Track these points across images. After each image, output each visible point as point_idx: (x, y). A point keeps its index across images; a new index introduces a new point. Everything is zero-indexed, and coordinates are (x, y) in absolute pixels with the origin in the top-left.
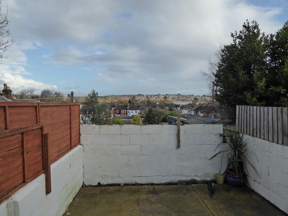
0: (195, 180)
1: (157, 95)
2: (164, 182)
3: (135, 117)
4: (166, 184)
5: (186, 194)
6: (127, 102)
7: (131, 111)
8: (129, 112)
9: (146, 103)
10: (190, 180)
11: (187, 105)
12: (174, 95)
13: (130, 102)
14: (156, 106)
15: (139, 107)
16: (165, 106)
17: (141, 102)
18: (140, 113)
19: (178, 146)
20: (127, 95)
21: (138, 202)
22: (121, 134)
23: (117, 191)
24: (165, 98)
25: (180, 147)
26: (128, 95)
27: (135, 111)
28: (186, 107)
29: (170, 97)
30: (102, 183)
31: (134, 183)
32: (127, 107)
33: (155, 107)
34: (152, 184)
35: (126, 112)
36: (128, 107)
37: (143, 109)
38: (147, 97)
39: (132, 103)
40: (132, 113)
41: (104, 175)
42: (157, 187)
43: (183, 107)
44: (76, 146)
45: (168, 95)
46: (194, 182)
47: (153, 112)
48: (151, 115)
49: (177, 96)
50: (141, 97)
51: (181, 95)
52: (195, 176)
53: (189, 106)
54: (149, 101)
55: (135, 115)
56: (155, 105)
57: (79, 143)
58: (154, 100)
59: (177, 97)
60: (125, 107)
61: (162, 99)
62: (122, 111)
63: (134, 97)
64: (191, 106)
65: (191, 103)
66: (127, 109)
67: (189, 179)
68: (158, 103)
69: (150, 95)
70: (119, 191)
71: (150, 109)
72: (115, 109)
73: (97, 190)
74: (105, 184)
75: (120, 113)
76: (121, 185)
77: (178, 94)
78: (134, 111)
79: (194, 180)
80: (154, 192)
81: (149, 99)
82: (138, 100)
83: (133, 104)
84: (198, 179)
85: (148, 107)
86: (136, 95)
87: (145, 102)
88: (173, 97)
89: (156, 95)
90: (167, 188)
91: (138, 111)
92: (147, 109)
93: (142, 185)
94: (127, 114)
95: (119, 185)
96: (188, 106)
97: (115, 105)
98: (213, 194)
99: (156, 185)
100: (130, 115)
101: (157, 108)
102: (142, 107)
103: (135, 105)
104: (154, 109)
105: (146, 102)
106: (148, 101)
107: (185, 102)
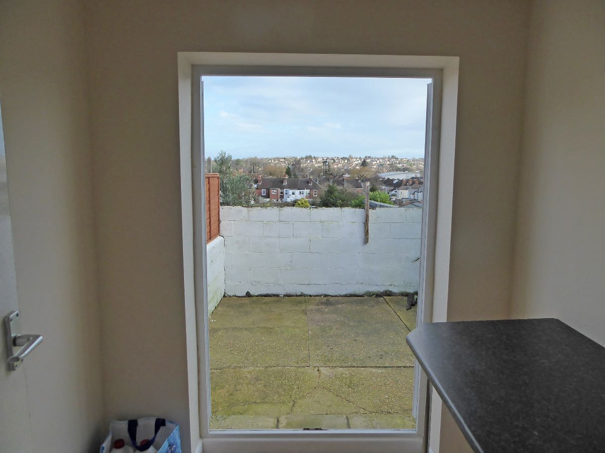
0: (391, 292)
1: (346, 158)
2: (344, 293)
3: (299, 202)
4: (346, 296)
5: (373, 306)
6: (282, 172)
7: (291, 192)
8: (286, 194)
9: (322, 176)
10: (383, 292)
11: (408, 181)
12: (383, 158)
13: (288, 172)
14: (343, 180)
15: (308, 182)
16: (363, 181)
17: (312, 173)
18: (310, 196)
19: (366, 241)
20: (282, 159)
21: (305, 312)
22: (280, 221)
23: (275, 301)
24: (364, 164)
25: (368, 242)
26: (284, 158)
27: (300, 192)
28: (406, 185)
29: (374, 163)
30: (252, 293)
31: (299, 293)
32: (282, 182)
33: (341, 183)
34: (326, 296)
35: (282, 193)
36: (285, 183)
37: (315, 187)
38: (324, 162)
39: (292, 174)
40: (294, 195)
41: (255, 282)
42: (331, 299)
43: (399, 184)
44: (215, 236)
45: (369, 157)
46: (388, 294)
47: (336, 194)
48: (332, 200)
49: (389, 161)
50: (312, 162)
51: (397, 159)
52: (391, 285)
53: (413, 183)
54: (329, 171)
55: (299, 200)
56: (341, 179)
57: (218, 233)
58: (339, 169)
59: (388, 163)
60: (279, 183)
61: (358, 167)
62: (273, 192)
63: (297, 162)
64: (417, 182)
65: (419, 176)
66: (282, 188)
67: (381, 289)
68: (347, 176)
69: (330, 157)
70: (278, 301)
71: (329, 186)
72: (258, 186)
73: (247, 300)
74: (256, 294)
75: (268, 196)
76: (281, 296)
77: (390, 157)
78: (297, 192)
79: (389, 291)
80: (328, 303)
81: (329, 166)
82: (306, 168)
83: (295, 176)
84: (395, 290)
85: (326, 184)
86: (302, 159)
87: (321, 172)
88: (380, 162)
89: (343, 159)
90: (347, 300)
91: (306, 191)
92: (324, 188)
93: (310, 296)
94: (282, 197)
95: (277, 296)
96: (410, 182)
97: (258, 179)
98: (412, 307)
99: (332, 296)
100: (289, 200)
101: (345, 185)
102: (315, 184)
103: (300, 178)
104: (339, 188)
105: (322, 174)
106: (326, 171)
107: (405, 174)
